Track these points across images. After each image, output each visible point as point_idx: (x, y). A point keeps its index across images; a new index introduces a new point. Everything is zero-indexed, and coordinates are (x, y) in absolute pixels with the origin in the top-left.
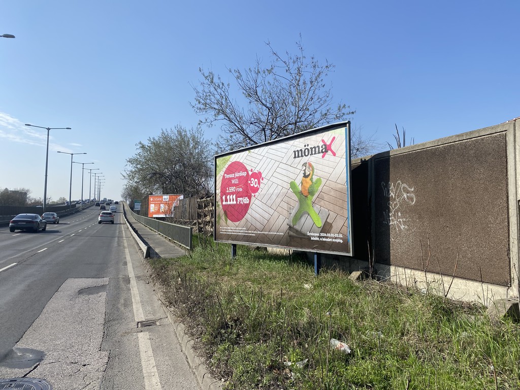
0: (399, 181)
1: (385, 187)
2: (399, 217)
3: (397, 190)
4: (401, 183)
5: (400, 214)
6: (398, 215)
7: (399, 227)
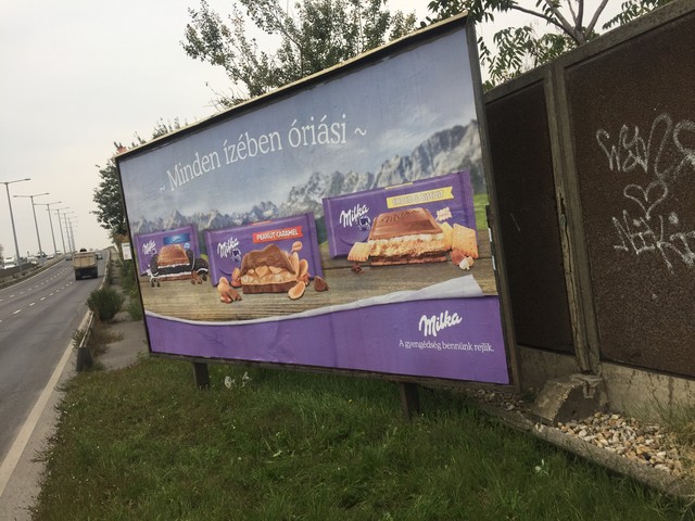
0: (664, 116)
1: (608, 144)
2: (671, 230)
3: (655, 145)
4: (670, 122)
5: (674, 219)
6: (667, 221)
7: (674, 257)
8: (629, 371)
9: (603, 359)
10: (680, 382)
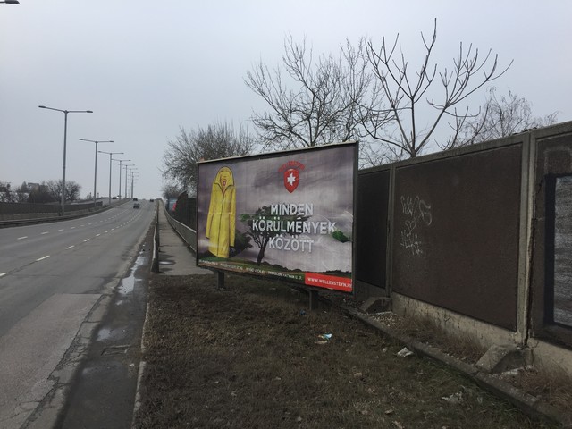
0: (418, 196)
1: (404, 202)
2: (415, 240)
3: (415, 206)
4: (419, 199)
5: (416, 236)
7: (415, 252)
8: (399, 296)
9: (393, 291)
10: (411, 300)
